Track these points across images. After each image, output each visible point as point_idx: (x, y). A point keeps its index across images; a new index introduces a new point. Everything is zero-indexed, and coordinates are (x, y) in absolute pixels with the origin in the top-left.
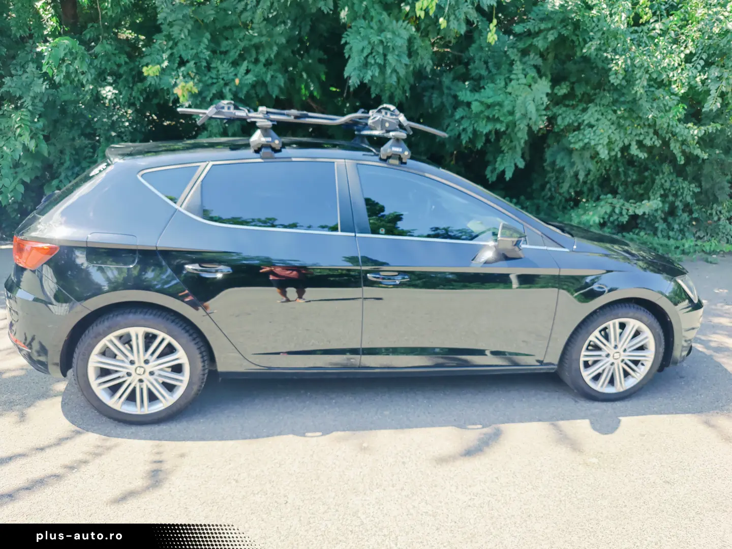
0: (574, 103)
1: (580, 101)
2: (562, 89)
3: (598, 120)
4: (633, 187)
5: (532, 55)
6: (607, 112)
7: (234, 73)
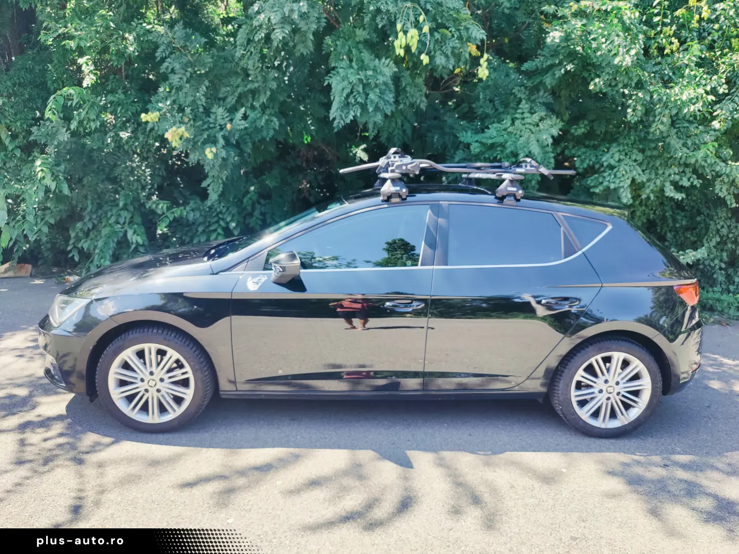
0: (596, 142)
1: (603, 140)
2: (580, 128)
3: (620, 161)
4: (683, 233)
5: (541, 93)
6: (632, 151)
7: (229, 118)
